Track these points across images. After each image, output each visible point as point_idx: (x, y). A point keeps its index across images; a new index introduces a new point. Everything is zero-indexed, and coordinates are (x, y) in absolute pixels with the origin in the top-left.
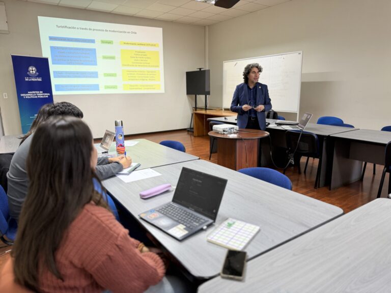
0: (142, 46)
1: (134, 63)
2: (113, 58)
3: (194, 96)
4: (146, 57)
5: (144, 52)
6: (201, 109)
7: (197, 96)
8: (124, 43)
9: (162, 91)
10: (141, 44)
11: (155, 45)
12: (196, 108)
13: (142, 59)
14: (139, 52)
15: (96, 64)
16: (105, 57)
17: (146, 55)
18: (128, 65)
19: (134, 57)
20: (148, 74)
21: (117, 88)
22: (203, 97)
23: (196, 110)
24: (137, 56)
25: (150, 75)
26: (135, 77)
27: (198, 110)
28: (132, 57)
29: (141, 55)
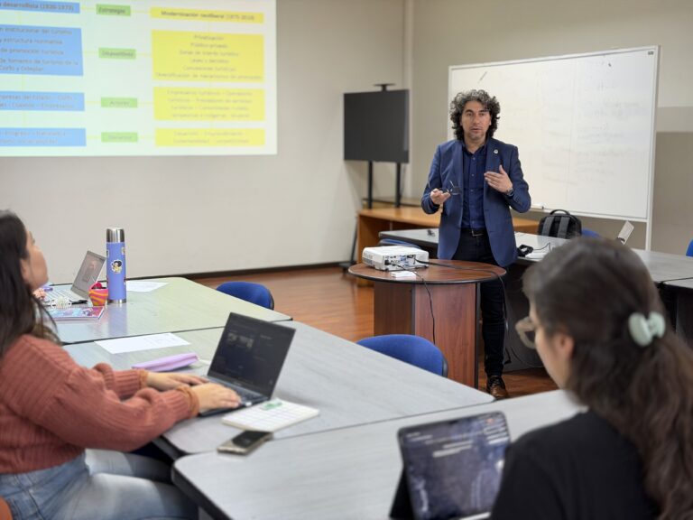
0: (213, 21)
1: (189, 68)
2: (130, 54)
3: (365, 164)
4: (223, 50)
5: (220, 39)
6: (386, 203)
7: (375, 164)
8: (164, 13)
9: (270, 148)
10: (211, 16)
11: (252, 18)
12: (370, 202)
13: (213, 57)
14: (205, 38)
15: (79, 72)
16: (106, 53)
17: (224, 46)
18: (173, 75)
19: (190, 53)
20: (228, 101)
21: (136, 140)
22: (392, 167)
23: (370, 207)
24: (200, 49)
25: (235, 101)
26: (191, 108)
27: (377, 208)
28: (185, 53)
29: (212, 46)
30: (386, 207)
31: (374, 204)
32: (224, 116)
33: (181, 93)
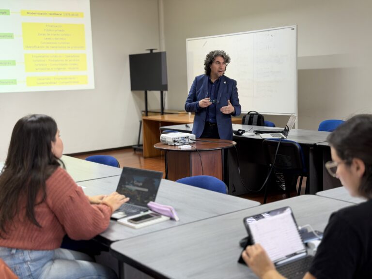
0: (56, 17)
1: (44, 43)
2: (10, 36)
3: (143, 92)
4: (62, 33)
5: (60, 26)
6: (156, 113)
7: (149, 92)
8: (28, 13)
9: (92, 86)
10: (54, 14)
11: (77, 15)
12: (147, 112)
13: (57, 37)
14: (52, 26)
17: (63, 31)
18: (35, 47)
19: (44, 35)
20: (66, 60)
21: (16, 83)
22: (157, 94)
23: (147, 115)
24: (50, 32)
25: (70, 61)
26: (46, 65)
27: (150, 116)
28: (41, 34)
29: (56, 31)
30: (156, 115)
31: (149, 114)
32: (64, 69)
33: (40, 56)
